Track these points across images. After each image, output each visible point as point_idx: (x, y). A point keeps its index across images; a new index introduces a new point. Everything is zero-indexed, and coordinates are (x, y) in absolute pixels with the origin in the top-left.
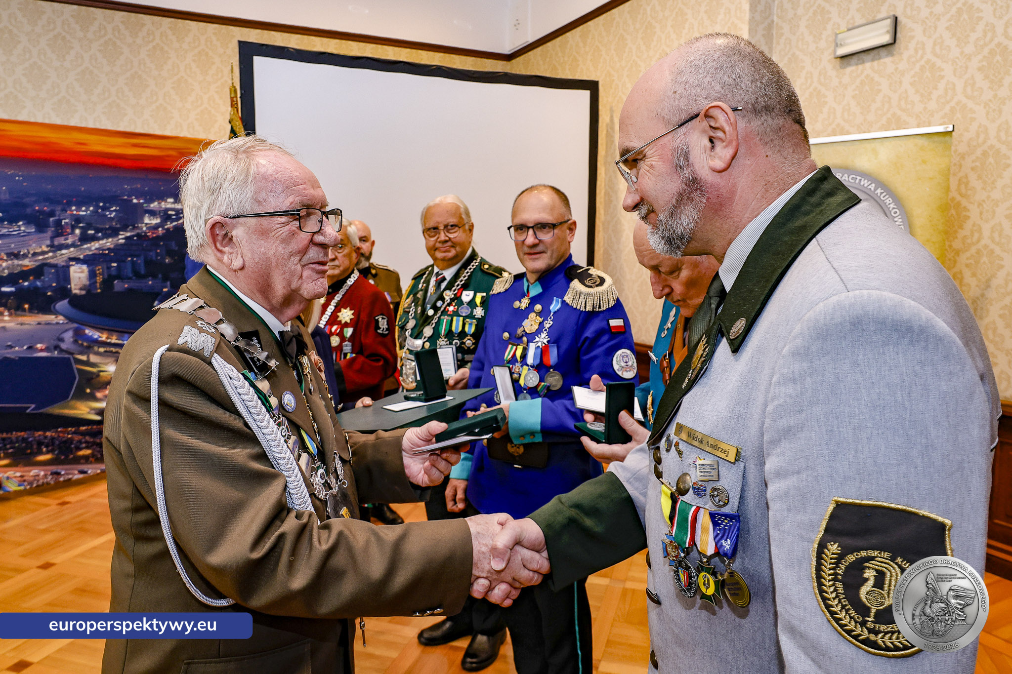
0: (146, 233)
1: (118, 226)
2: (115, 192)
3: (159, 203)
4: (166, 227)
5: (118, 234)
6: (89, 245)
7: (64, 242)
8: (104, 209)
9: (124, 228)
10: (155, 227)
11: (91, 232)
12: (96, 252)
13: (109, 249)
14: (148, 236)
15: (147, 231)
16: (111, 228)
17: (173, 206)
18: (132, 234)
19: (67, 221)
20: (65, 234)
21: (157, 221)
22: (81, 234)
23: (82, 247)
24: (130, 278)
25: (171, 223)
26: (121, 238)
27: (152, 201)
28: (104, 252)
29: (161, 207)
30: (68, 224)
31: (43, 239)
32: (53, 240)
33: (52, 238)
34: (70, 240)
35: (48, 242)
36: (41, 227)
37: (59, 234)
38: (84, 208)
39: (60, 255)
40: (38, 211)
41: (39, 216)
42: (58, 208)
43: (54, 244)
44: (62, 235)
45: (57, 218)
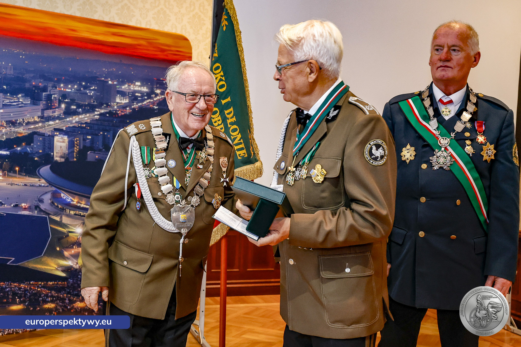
0: (116, 111)
1: (95, 103)
2: (95, 73)
3: (129, 86)
4: (133, 107)
5: (94, 111)
6: (71, 119)
7: (52, 114)
8: (86, 87)
9: (100, 106)
10: (124, 107)
11: (73, 107)
12: (76, 125)
13: (86, 123)
14: (118, 114)
15: (118, 110)
16: (89, 105)
17: (139, 89)
18: (106, 111)
19: (56, 96)
20: (54, 107)
21: (125, 101)
22: (66, 108)
23: (66, 120)
24: (100, 150)
25: (137, 103)
26: (96, 115)
27: (123, 83)
28: (82, 125)
29: (131, 90)
30: (56, 99)
31: (36, 110)
32: (44, 112)
33: (43, 110)
34: (56, 113)
35: (40, 114)
36: (35, 100)
37: (49, 107)
38: (70, 86)
39: (48, 126)
40: (34, 86)
41: (35, 90)
42: (50, 85)
43: (43, 116)
44: (51, 109)
45: (49, 93)
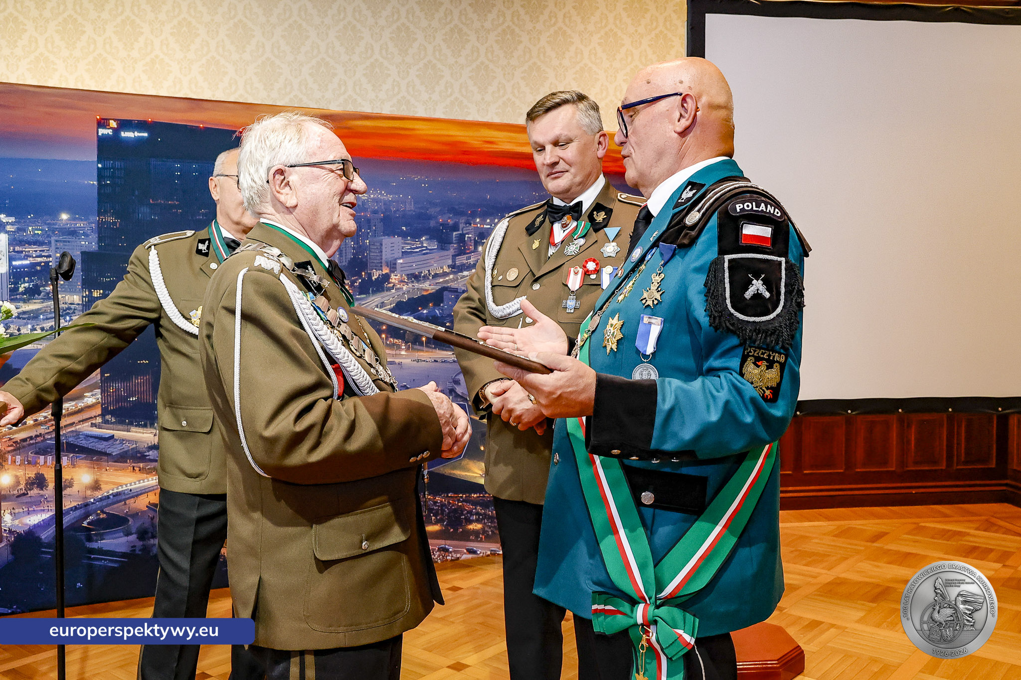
7: (465, 262)
19: (470, 235)
20: (468, 251)
30: (471, 240)
31: (444, 258)
32: (455, 259)
33: (454, 257)
34: (472, 260)
35: (450, 262)
36: (444, 242)
37: (461, 252)
38: (488, 221)
39: (461, 278)
40: (441, 225)
41: (442, 230)
42: (462, 220)
43: (455, 264)
44: (465, 254)
45: (460, 232)
